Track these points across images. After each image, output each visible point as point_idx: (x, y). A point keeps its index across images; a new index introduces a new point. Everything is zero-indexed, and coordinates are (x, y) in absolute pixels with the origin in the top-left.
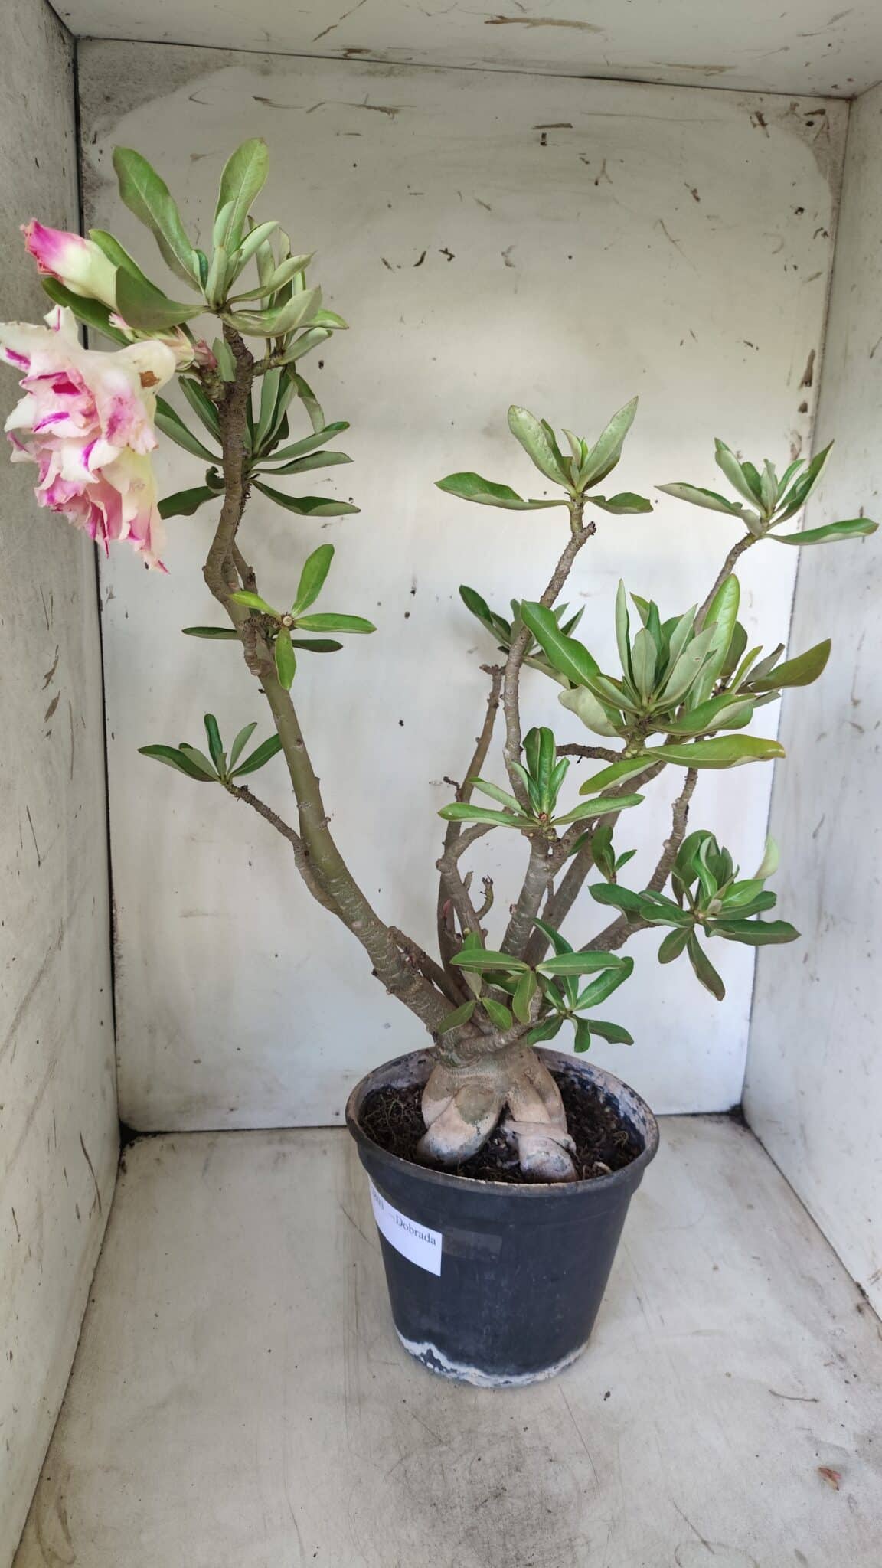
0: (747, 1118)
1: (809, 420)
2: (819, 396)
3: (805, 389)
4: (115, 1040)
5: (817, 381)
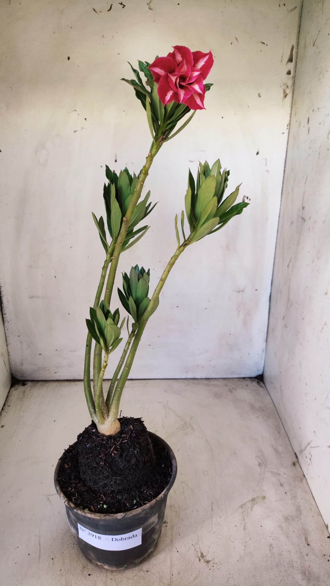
0: (265, 380)
1: (291, 78)
2: (296, 67)
3: (289, 63)
4: (7, 345)
5: (295, 60)
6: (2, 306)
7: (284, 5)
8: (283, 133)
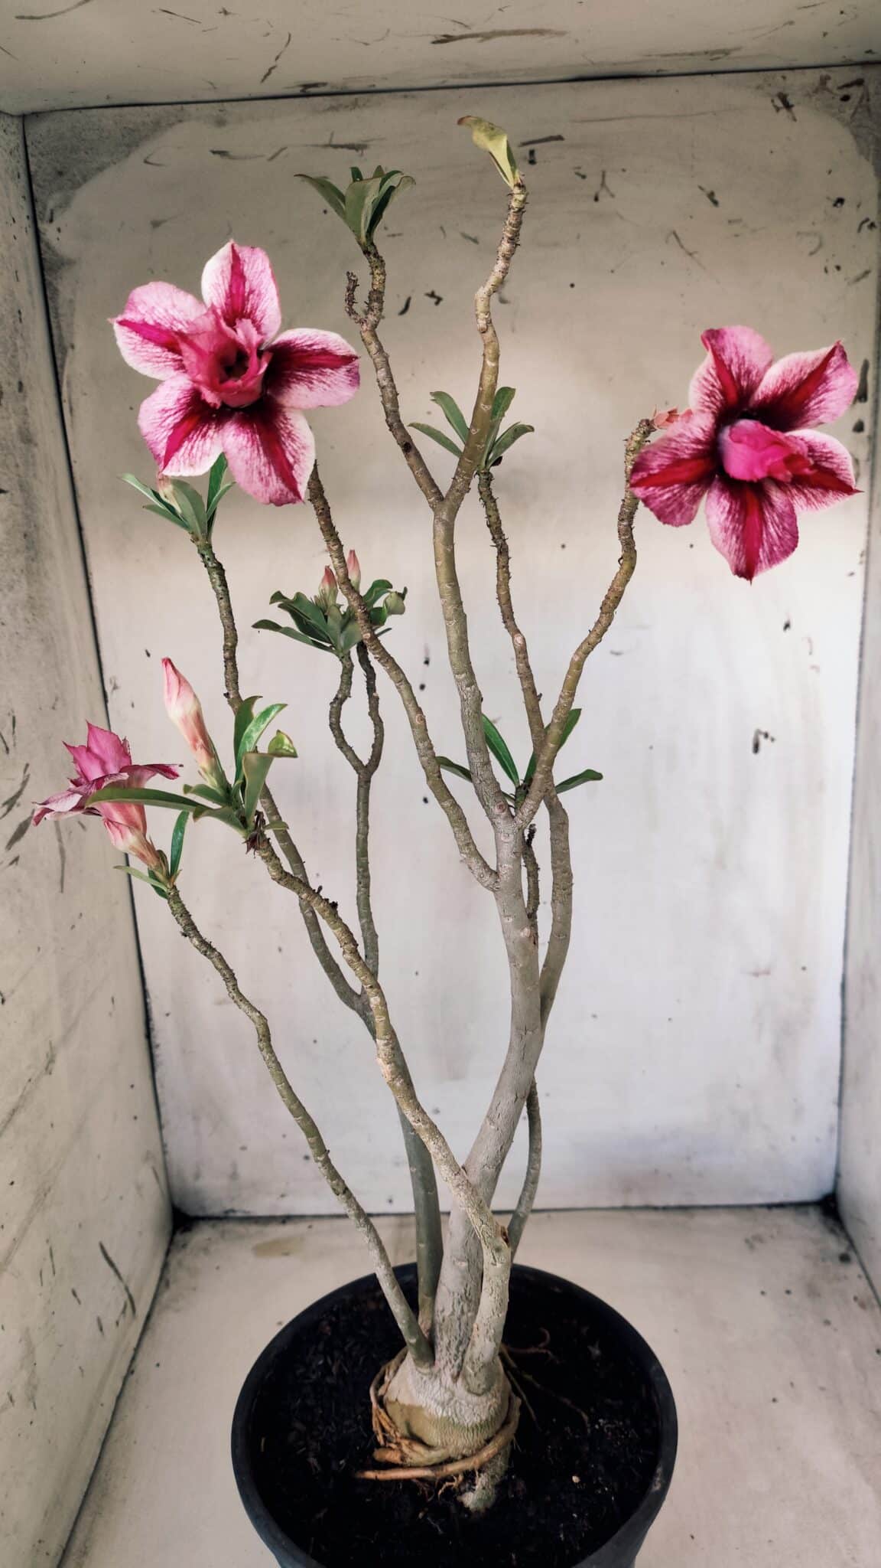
0: (840, 1211)
1: (866, 440)
2: (877, 412)
3: (859, 405)
4: (161, 1127)
5: (873, 395)
6: (151, 1026)
7: (838, 268)
8: (852, 574)
